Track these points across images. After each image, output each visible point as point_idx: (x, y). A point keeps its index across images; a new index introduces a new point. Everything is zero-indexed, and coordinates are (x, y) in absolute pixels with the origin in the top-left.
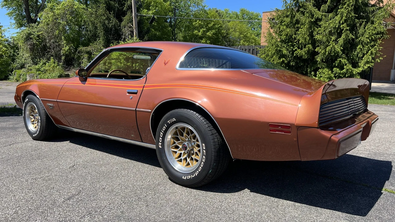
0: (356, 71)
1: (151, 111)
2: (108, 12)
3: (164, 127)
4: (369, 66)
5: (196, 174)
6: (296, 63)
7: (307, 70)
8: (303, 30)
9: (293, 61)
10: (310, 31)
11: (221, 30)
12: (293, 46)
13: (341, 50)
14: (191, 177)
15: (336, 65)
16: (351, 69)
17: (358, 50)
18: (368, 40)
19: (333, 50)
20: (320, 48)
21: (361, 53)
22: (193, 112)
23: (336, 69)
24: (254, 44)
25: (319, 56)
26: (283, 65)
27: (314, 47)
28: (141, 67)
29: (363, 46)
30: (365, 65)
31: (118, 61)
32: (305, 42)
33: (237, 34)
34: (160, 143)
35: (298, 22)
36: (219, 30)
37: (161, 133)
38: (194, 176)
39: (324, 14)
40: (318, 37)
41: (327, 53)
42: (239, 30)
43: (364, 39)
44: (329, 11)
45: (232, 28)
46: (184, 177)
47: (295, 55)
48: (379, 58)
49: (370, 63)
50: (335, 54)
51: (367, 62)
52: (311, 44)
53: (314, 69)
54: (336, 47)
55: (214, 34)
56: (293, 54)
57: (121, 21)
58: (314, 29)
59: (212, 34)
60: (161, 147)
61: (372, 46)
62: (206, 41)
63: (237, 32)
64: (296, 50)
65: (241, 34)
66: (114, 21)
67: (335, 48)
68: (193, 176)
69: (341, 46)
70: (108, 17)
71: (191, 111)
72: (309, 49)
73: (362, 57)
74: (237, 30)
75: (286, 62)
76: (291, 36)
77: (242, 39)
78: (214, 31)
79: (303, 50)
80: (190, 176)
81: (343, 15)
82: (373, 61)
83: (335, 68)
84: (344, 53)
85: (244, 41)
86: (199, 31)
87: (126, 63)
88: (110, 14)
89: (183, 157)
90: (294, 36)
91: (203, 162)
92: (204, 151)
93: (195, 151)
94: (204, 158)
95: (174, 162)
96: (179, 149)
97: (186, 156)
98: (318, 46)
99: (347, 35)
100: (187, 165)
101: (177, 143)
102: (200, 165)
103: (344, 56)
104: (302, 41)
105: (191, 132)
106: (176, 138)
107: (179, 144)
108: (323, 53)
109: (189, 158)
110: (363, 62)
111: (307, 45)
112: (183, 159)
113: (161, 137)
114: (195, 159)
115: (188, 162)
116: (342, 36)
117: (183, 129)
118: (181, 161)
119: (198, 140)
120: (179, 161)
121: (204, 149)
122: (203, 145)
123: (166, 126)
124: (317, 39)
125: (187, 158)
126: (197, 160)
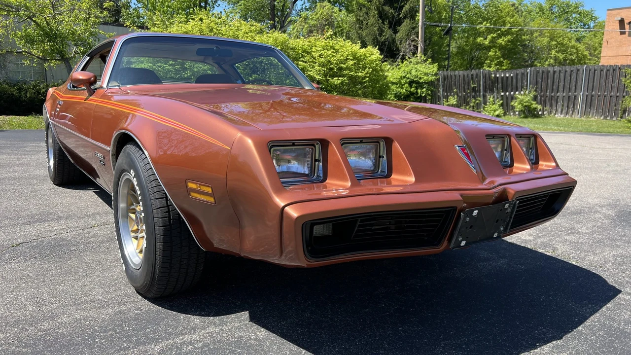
2: (380, 22)
11: (521, 36)
33: (545, 40)
36: (517, 35)
42: (548, 34)
45: (537, 31)
55: (509, 41)
57: (396, 32)
59: (505, 41)
63: (546, 37)
65: (552, 40)
66: (388, 33)
70: (380, 27)
74: (546, 34)
77: (554, 48)
78: (509, 37)
85: (556, 52)
86: (486, 39)
87: (409, 89)
88: (385, 25)
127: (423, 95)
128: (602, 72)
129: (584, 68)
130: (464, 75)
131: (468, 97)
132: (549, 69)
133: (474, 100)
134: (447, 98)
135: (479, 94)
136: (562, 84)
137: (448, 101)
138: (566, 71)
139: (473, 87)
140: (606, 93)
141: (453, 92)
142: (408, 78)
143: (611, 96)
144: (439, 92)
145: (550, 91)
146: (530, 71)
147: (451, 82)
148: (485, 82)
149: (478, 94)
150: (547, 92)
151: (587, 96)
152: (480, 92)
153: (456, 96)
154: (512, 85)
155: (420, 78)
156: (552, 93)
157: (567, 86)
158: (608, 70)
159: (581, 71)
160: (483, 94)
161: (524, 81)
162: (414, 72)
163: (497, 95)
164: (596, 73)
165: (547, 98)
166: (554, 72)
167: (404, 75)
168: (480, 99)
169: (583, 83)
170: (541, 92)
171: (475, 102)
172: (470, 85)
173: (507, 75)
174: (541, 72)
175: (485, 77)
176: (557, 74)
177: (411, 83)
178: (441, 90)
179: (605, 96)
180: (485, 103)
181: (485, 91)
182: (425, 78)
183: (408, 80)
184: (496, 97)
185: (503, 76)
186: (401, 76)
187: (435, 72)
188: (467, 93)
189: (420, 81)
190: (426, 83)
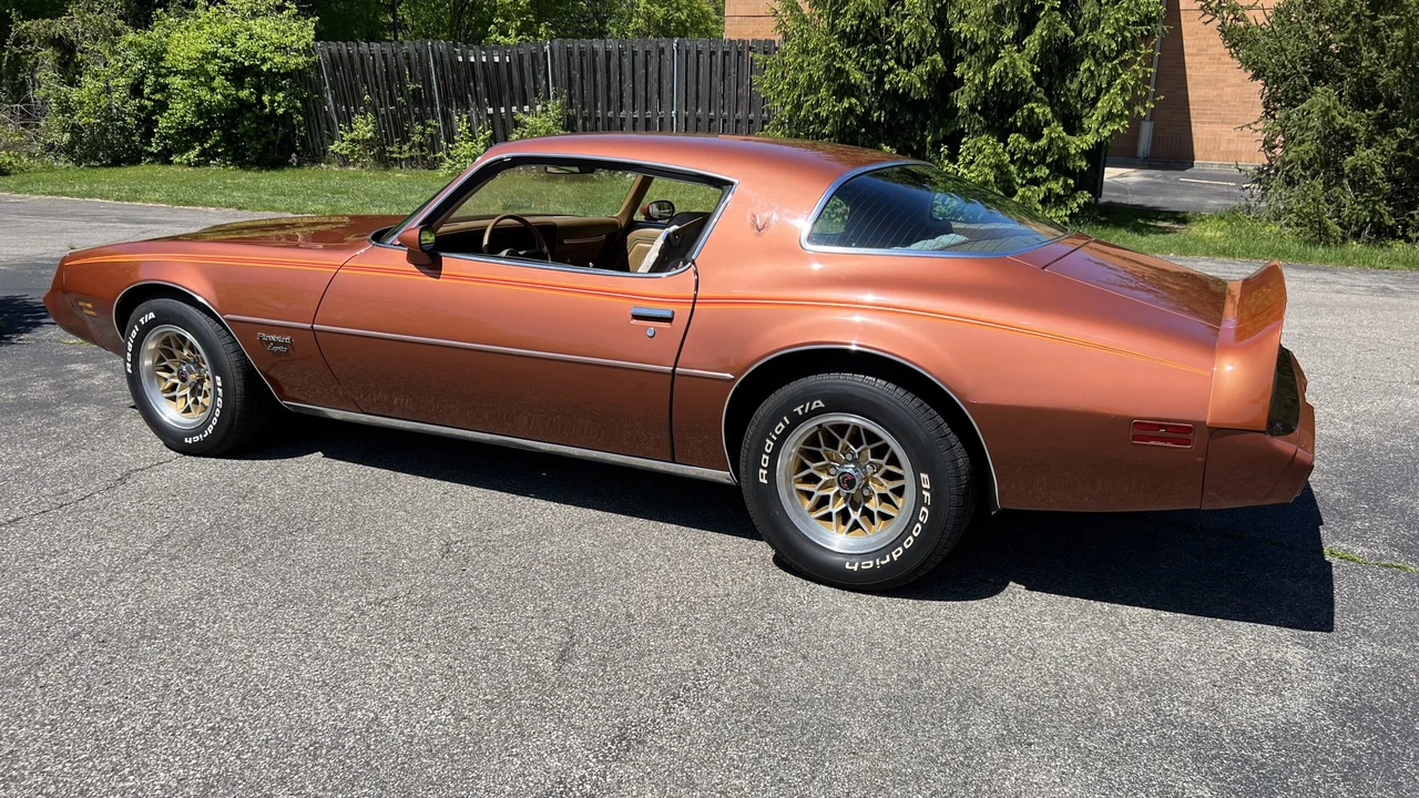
0: (1078, 146)
1: (733, 377)
3: (781, 424)
4: (1116, 128)
5: (895, 557)
6: (891, 114)
7: (923, 138)
9: (880, 108)
10: (938, 5)
12: (881, 54)
13: (1034, 75)
14: (875, 563)
15: (1019, 124)
16: (1063, 139)
17: (1083, 76)
18: (1114, 46)
19: (1010, 75)
20: (969, 66)
21: (1092, 84)
22: (884, 383)
23: (1018, 137)
24: (685, 12)
25: (962, 93)
26: (851, 123)
27: (951, 63)
28: (295, 107)
29: (1098, 64)
30: (1102, 124)
31: (201, 84)
32: (920, 43)
34: (761, 471)
37: (768, 442)
38: (888, 560)
40: (962, 28)
41: (991, 83)
43: (1102, 37)
46: (852, 564)
47: (887, 87)
48: (1143, 105)
49: (1117, 120)
50: (1015, 85)
51: (1110, 117)
52: (938, 49)
53: (944, 136)
54: (1020, 63)
56: (880, 83)
60: (766, 482)
61: (1125, 64)
64: (891, 70)
67: (1015, 67)
68: (883, 563)
69: (1032, 61)
71: (879, 381)
72: (934, 68)
73: (1095, 100)
75: (860, 110)
76: (875, 21)
79: (914, 70)
80: (871, 563)
82: (1127, 112)
83: (1015, 132)
84: (1039, 82)
87: (232, 91)
89: (835, 508)
90: (884, 21)
91: (921, 523)
92: (924, 492)
93: (876, 489)
94: (924, 513)
95: (806, 520)
96: (821, 483)
97: (844, 505)
98: (961, 59)
99: (1052, 27)
100: (851, 530)
101: (813, 467)
102: (908, 531)
103: (1040, 95)
104: (911, 39)
105: (872, 437)
106: (810, 452)
107: (821, 469)
108: (977, 82)
109: (855, 509)
110: (1097, 115)
111: (925, 54)
112: (837, 513)
113: (767, 454)
114: (879, 512)
115: (856, 521)
116: (1038, 31)
117: (842, 428)
118: (828, 517)
119: (894, 461)
120: (822, 518)
121: (926, 489)
122: (922, 475)
123: (788, 422)
124: (960, 32)
125: (850, 510)
126: (885, 517)
127: (281, 111)
128: (714, 57)
129: (675, 45)
130: (384, 56)
131: (406, 118)
133: (419, 128)
134: (347, 119)
135: (432, 110)
136: (628, 86)
137: (352, 130)
138: (634, 53)
139: (413, 91)
141: (362, 103)
142: (227, 60)
143: (738, 121)
144: (325, 102)
145: (602, 105)
146: (551, 48)
147: (354, 76)
148: (443, 77)
149: (429, 108)
150: (596, 108)
151: (686, 119)
152: (433, 105)
153: (370, 116)
154: (512, 88)
155: (264, 60)
156: (609, 110)
157: (641, 93)
158: (725, 54)
159: (667, 53)
160: (442, 109)
161: (540, 77)
162: (241, 41)
163: (477, 115)
164: (701, 60)
165: (600, 124)
166: (608, 54)
167: (209, 47)
168: (433, 123)
169: (675, 84)
170: (583, 109)
171: (424, 130)
172: (405, 86)
173: (497, 59)
174: (576, 52)
175: (439, 62)
176: (614, 60)
177: (238, 75)
178: (330, 98)
179: (724, 121)
180: (450, 140)
181: (446, 102)
182: (278, 59)
183: (228, 65)
184: (474, 118)
185: (484, 59)
186: (203, 52)
187: (307, 45)
188: (400, 107)
189: (264, 68)
190: (285, 76)
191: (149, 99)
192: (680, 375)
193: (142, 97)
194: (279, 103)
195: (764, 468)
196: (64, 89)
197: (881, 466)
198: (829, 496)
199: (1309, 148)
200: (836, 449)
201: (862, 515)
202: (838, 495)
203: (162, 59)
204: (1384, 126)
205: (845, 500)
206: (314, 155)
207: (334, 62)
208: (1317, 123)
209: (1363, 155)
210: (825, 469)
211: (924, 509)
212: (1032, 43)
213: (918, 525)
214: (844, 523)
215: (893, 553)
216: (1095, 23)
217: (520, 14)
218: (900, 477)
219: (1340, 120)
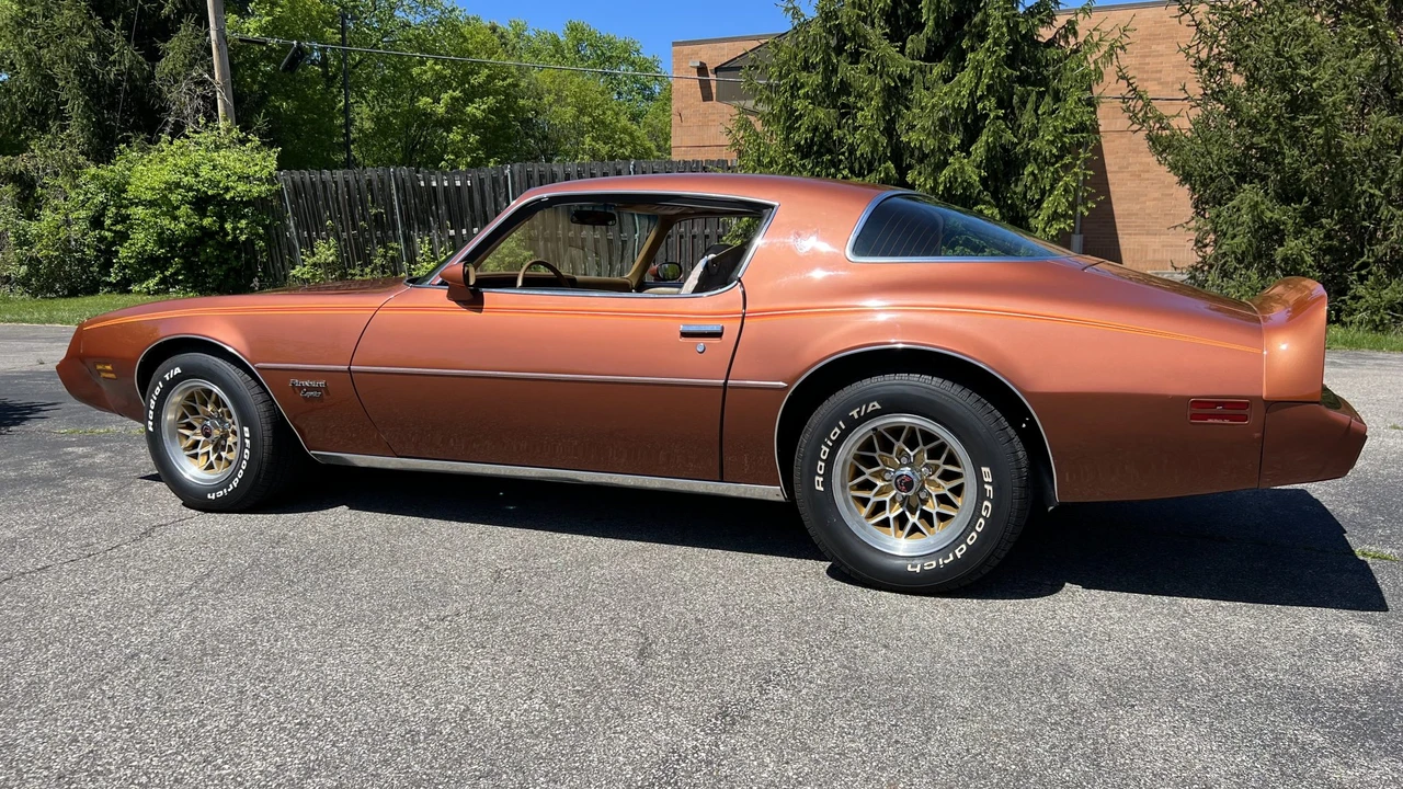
1: (786, 385)
2: (98, 21)
3: (836, 429)
4: (1062, 226)
5: (959, 555)
8: (867, 115)
10: (887, 118)
11: (516, 98)
12: (835, 164)
13: (981, 179)
14: (938, 563)
17: (1027, 179)
18: (1054, 151)
19: (959, 180)
20: (920, 173)
21: (1036, 187)
22: (940, 380)
24: (629, 148)
27: (902, 170)
28: (257, 234)
29: (1040, 169)
30: (1048, 223)
31: (164, 213)
32: (872, 153)
33: (569, 113)
34: (817, 478)
35: (845, 87)
36: (507, 96)
37: (824, 448)
38: (951, 558)
39: (917, 63)
40: (912, 138)
41: (941, 188)
42: (574, 100)
43: (1042, 144)
44: (933, 55)
45: (549, 92)
46: (914, 566)
48: (1085, 205)
49: (1062, 219)
50: (964, 189)
51: (1055, 217)
52: (889, 158)
54: (969, 169)
55: (491, 111)
57: (154, 56)
58: (898, 112)
59: (484, 111)
60: (822, 489)
61: (1067, 168)
62: (465, 137)
63: (569, 105)
65: (582, 112)
66: (126, 55)
67: (963, 171)
68: (946, 562)
69: (979, 167)
70: (97, 38)
71: (935, 379)
72: (887, 174)
73: (1040, 202)
74: (569, 100)
76: (828, 133)
77: (589, 132)
78: (491, 100)
79: (868, 178)
80: (934, 562)
81: (982, 70)
82: (1070, 212)
84: (986, 188)
85: (593, 138)
86: (437, 100)
87: (195, 219)
88: (112, 28)
89: (891, 513)
90: (836, 133)
91: (985, 518)
92: (986, 486)
93: (934, 491)
94: (987, 507)
95: (864, 527)
96: (876, 489)
97: (901, 510)
98: (910, 167)
99: (997, 134)
100: (909, 534)
101: (868, 473)
102: (971, 526)
103: (987, 198)
104: (864, 149)
105: (929, 437)
106: (865, 458)
107: (876, 475)
108: (928, 186)
109: (913, 513)
110: (1043, 215)
111: (876, 163)
112: (895, 518)
113: (822, 460)
114: (938, 513)
115: (914, 525)
116: (984, 138)
117: (896, 431)
118: (885, 523)
119: (952, 460)
120: (878, 524)
121: (988, 483)
122: (983, 469)
123: (843, 427)
124: (909, 143)
125: (908, 513)
126: (943, 518)
127: (243, 238)
129: (632, 166)
130: (347, 183)
131: (367, 242)
132: (555, 169)
133: (381, 251)
134: (309, 245)
135: (394, 233)
137: (314, 254)
139: (375, 215)
140: (682, 230)
141: (324, 228)
142: (190, 189)
143: (694, 237)
144: (287, 228)
145: (563, 227)
146: (511, 172)
147: (317, 202)
148: (405, 202)
149: (391, 232)
150: (557, 228)
152: (395, 229)
153: (332, 241)
154: (473, 210)
155: (227, 189)
156: (568, 228)
160: (404, 232)
161: (500, 199)
162: (204, 171)
163: (439, 237)
165: (559, 242)
167: (174, 178)
168: (395, 245)
170: (544, 229)
171: (386, 252)
172: (367, 210)
173: (458, 183)
174: (536, 175)
175: (401, 187)
177: (201, 203)
178: (292, 224)
179: (681, 237)
180: (412, 260)
181: (408, 225)
182: (241, 187)
183: (191, 194)
184: (436, 240)
185: (446, 184)
186: (166, 183)
187: (270, 174)
188: (362, 231)
189: (228, 197)
190: (247, 204)
191: (109, 230)
192: (734, 387)
193: (102, 228)
194: (242, 230)
195: (820, 475)
196: (22, 222)
197: (937, 466)
198: (885, 502)
199: (1241, 241)
200: (891, 453)
201: (919, 518)
202: (893, 500)
203: (125, 191)
204: (1310, 218)
205: (901, 505)
206: (276, 280)
207: (297, 190)
208: (1246, 218)
209: (1292, 245)
210: (878, 475)
211: (986, 503)
212: (979, 149)
213: (981, 520)
214: (902, 528)
215: (957, 551)
216: (1034, 133)
217: (470, 151)
218: (958, 475)
219: (1269, 214)
